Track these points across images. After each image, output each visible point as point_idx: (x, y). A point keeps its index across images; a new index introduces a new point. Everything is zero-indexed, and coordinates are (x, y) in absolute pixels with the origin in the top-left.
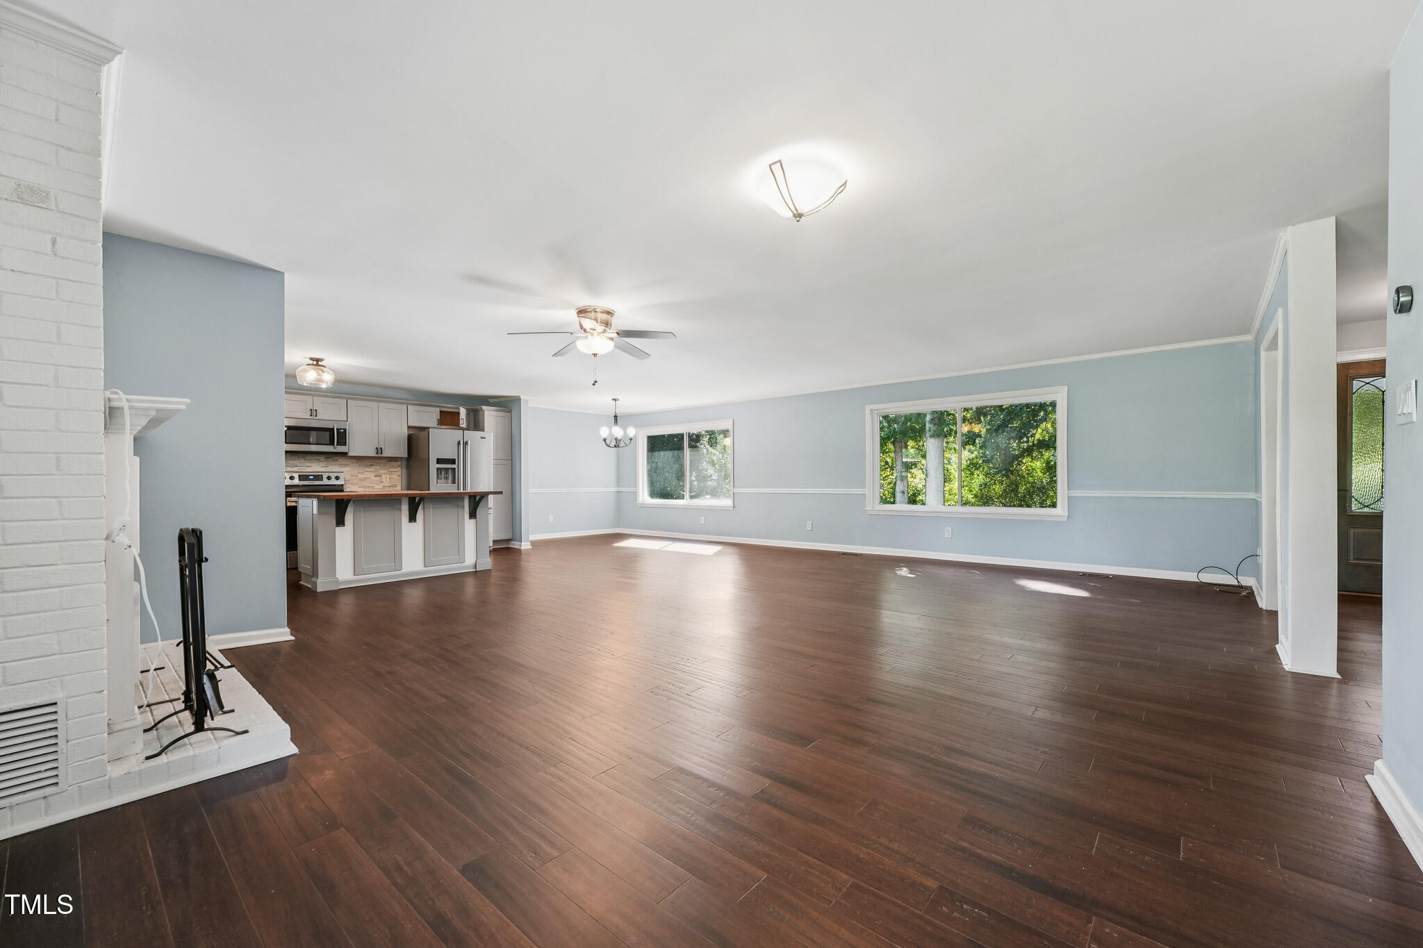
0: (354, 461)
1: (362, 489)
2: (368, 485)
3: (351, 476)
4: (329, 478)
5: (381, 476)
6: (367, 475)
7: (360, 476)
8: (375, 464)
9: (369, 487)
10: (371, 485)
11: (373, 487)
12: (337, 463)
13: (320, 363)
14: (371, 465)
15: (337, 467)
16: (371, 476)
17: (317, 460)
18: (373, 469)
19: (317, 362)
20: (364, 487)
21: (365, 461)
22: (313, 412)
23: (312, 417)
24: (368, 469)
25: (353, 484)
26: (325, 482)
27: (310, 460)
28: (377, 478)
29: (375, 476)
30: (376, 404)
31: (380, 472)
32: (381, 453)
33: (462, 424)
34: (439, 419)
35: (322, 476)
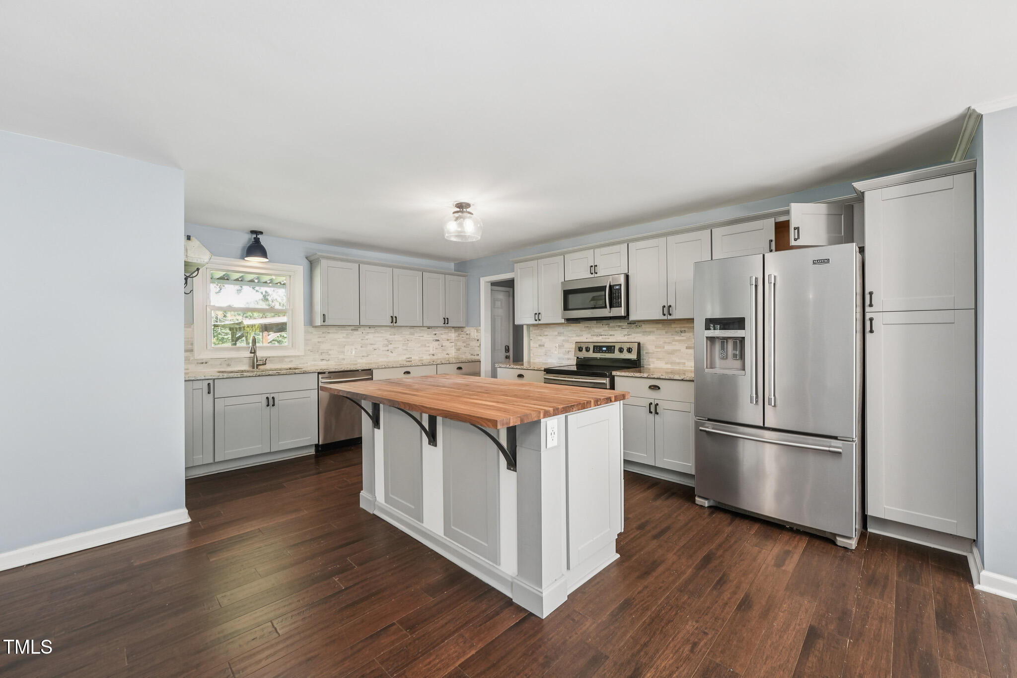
0: (660, 326)
1: (669, 366)
2: (678, 361)
3: (656, 347)
4: (621, 350)
7: (668, 347)
9: (679, 363)
10: (683, 361)
12: (639, 330)
13: (467, 209)
14: (681, 332)
15: (640, 335)
19: (462, 207)
20: (672, 363)
21: (673, 326)
22: (593, 268)
23: (592, 275)
24: (677, 338)
25: (658, 359)
26: (617, 355)
27: (614, 327)
29: (687, 348)
30: (663, 240)
32: (670, 315)
33: (795, 240)
34: (773, 239)
35: (614, 346)
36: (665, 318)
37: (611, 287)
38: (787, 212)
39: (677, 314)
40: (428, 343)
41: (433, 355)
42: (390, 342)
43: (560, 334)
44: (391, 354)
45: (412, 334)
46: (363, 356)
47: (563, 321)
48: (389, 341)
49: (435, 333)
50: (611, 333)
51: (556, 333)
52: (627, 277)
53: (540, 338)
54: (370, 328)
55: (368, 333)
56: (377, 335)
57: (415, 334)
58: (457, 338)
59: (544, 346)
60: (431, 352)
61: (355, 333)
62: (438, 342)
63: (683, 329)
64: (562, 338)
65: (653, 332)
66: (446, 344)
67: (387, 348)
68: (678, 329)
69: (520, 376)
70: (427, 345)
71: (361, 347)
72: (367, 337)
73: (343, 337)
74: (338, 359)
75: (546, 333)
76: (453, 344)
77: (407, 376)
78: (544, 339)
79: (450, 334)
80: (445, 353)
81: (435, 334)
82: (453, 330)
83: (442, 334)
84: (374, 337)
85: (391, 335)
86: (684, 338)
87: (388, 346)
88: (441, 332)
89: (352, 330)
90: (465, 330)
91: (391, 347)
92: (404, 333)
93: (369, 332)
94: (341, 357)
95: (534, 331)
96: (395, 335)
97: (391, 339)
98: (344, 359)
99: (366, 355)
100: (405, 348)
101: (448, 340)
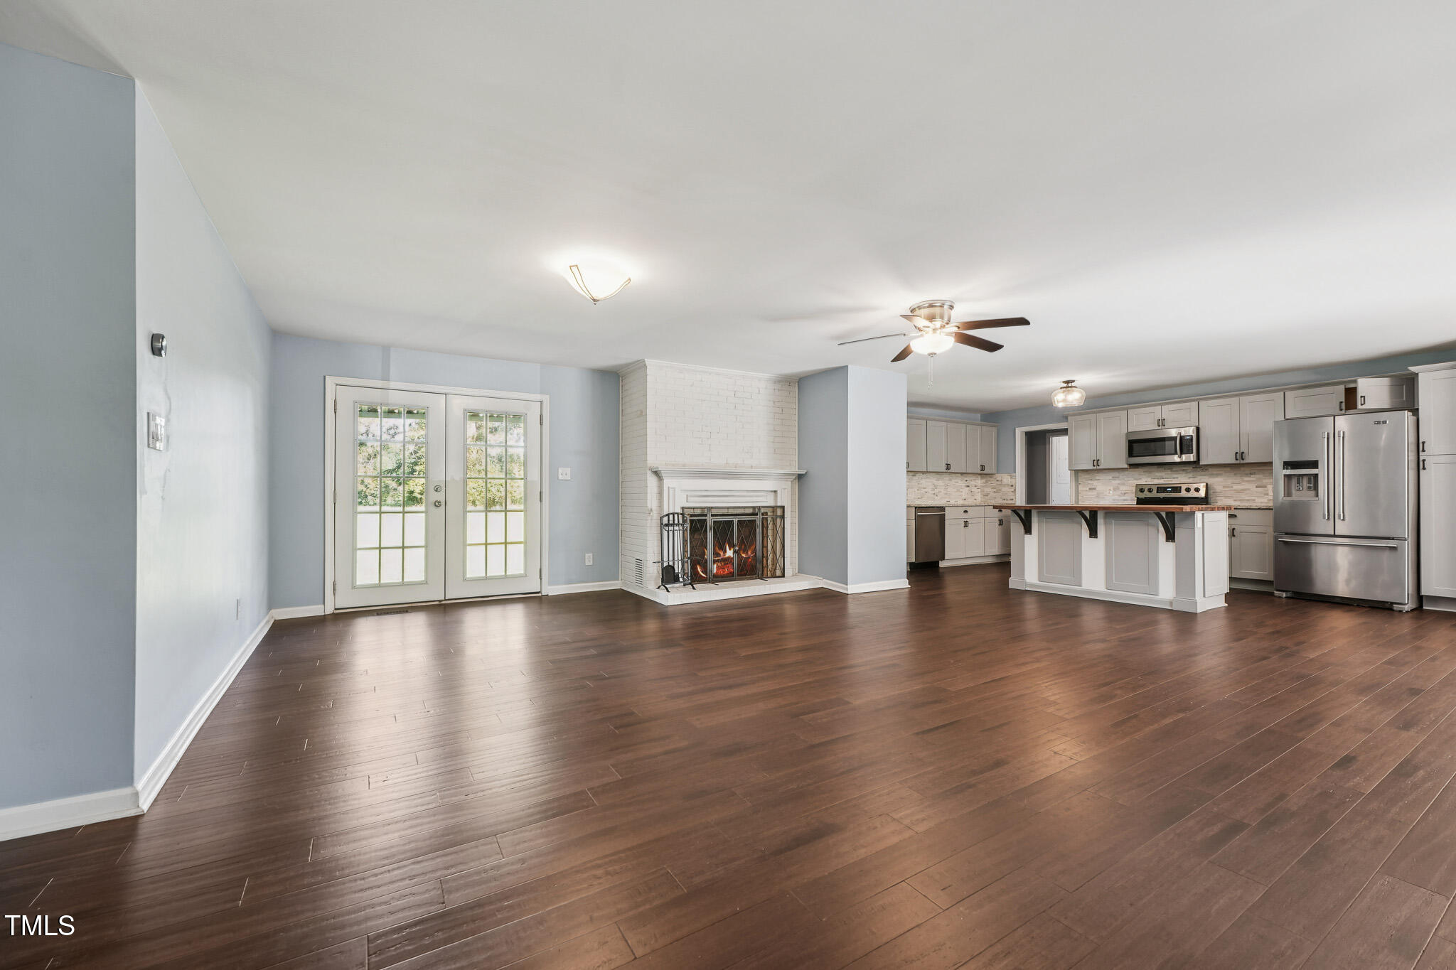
0: (1229, 469)
2: (1247, 498)
3: (1224, 487)
4: (1188, 490)
5: (1266, 487)
6: (1245, 486)
7: (1235, 487)
8: (1256, 471)
9: (1248, 500)
10: (1253, 498)
11: (1254, 500)
12: (1206, 472)
13: (1073, 384)
14: (1251, 474)
15: (1207, 477)
16: (1252, 487)
17: (1183, 470)
18: (1253, 478)
19: (1068, 381)
21: (1242, 469)
22: (1161, 423)
23: (1160, 428)
24: (1246, 479)
25: (1226, 497)
26: (1184, 494)
27: (1177, 471)
28: (1260, 489)
29: (1257, 487)
30: (1236, 399)
31: (1265, 481)
32: (1243, 459)
33: (1362, 405)
34: (1344, 400)
35: (1181, 487)
36: (1238, 462)
37: (1181, 438)
38: (1355, 381)
39: (1249, 459)
43: (1114, 478)
45: (950, 480)
47: (1126, 466)
48: (935, 486)
50: (1175, 476)
51: (1111, 478)
52: (1198, 429)
53: (1090, 482)
56: (928, 480)
59: (1095, 489)
60: (964, 497)
61: (914, 478)
62: (968, 488)
63: (1252, 472)
64: (1118, 482)
65: (1221, 474)
66: (974, 489)
68: (1249, 472)
70: (961, 490)
72: (921, 482)
75: (1097, 478)
77: (965, 514)
78: (1095, 483)
79: (977, 481)
80: (973, 498)
82: (979, 476)
86: (1254, 479)
88: (972, 478)
90: (995, 477)
91: (936, 491)
95: (1083, 476)
101: (976, 486)
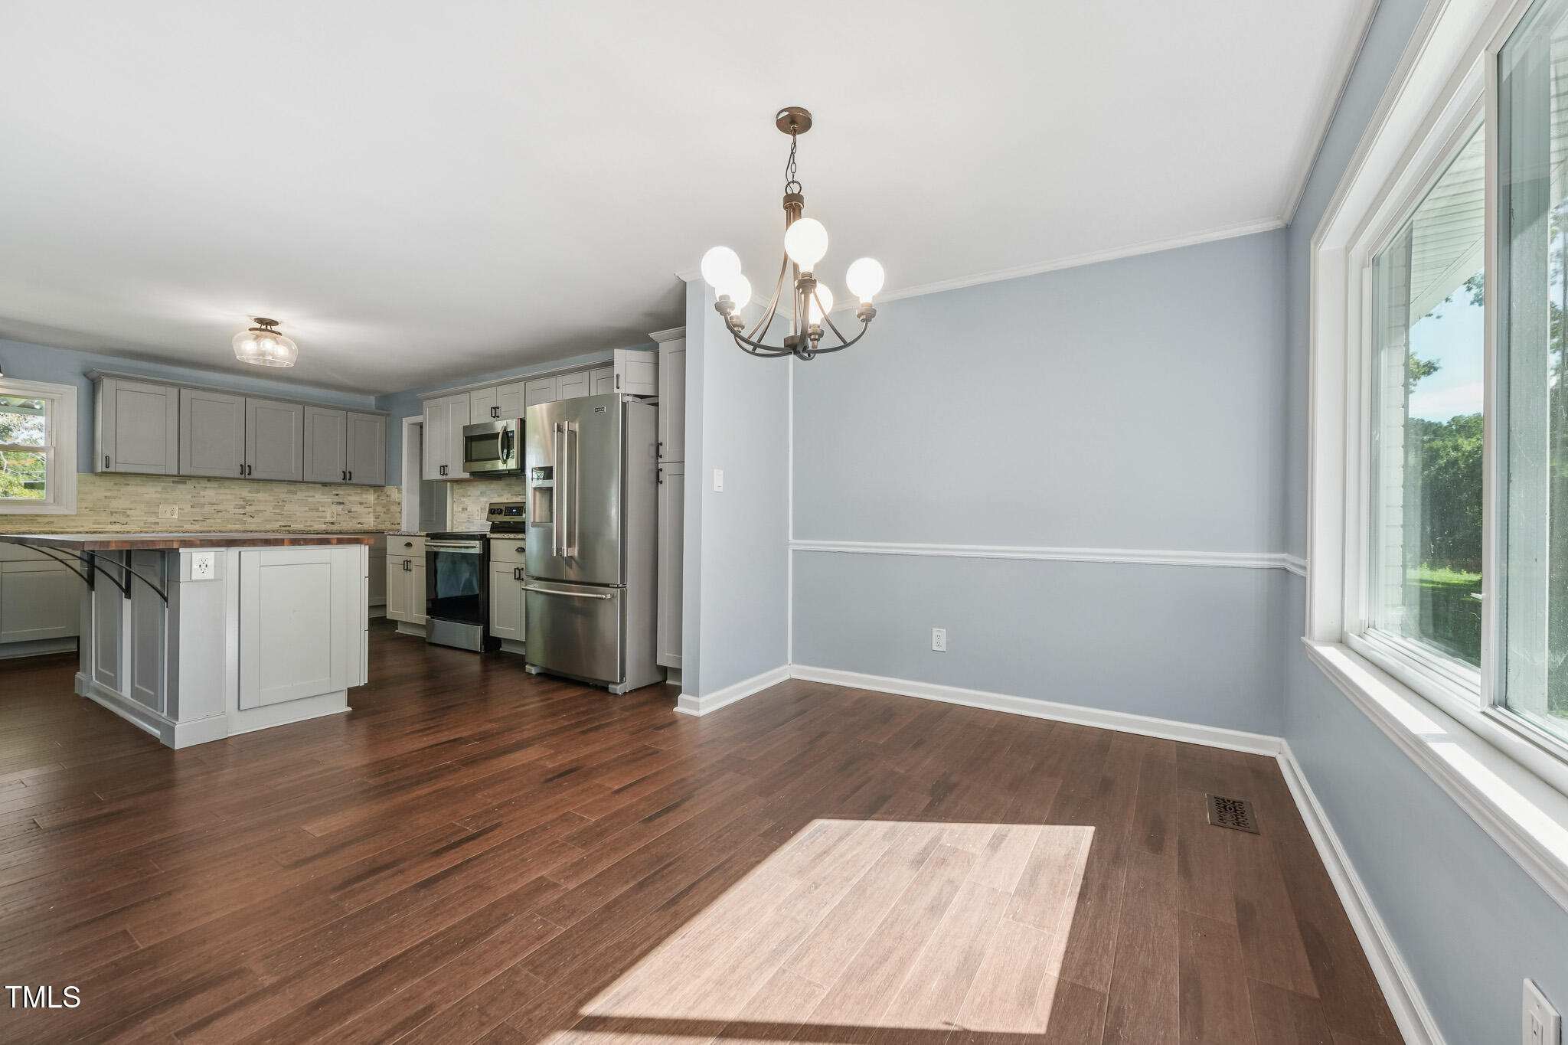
19: (266, 325)
23: (493, 420)
33: (618, 388)
37: (503, 434)
40: (322, 506)
41: (333, 524)
42: (248, 502)
44: (250, 520)
45: (292, 492)
46: (194, 520)
47: (467, 475)
48: (245, 501)
49: (337, 493)
51: (479, 493)
52: (523, 423)
53: (463, 498)
54: (209, 481)
55: (206, 487)
56: (222, 491)
57: (298, 493)
58: (376, 502)
59: (466, 509)
60: (329, 519)
61: (181, 486)
62: (342, 506)
64: (474, 497)
66: (358, 509)
67: (242, 511)
69: (409, 545)
70: (321, 509)
71: (192, 507)
72: (202, 493)
73: (156, 492)
74: (145, 524)
76: (371, 510)
79: (364, 496)
80: (356, 521)
81: (337, 495)
82: (371, 490)
83: (350, 495)
84: (217, 494)
85: (250, 492)
87: (244, 508)
89: (174, 482)
90: (385, 489)
91: (249, 509)
92: (276, 490)
93: (208, 486)
94: (153, 519)
95: (457, 491)
96: (259, 492)
97: (248, 498)
98: (157, 523)
99: (201, 519)
100: (277, 511)
101: (361, 504)
